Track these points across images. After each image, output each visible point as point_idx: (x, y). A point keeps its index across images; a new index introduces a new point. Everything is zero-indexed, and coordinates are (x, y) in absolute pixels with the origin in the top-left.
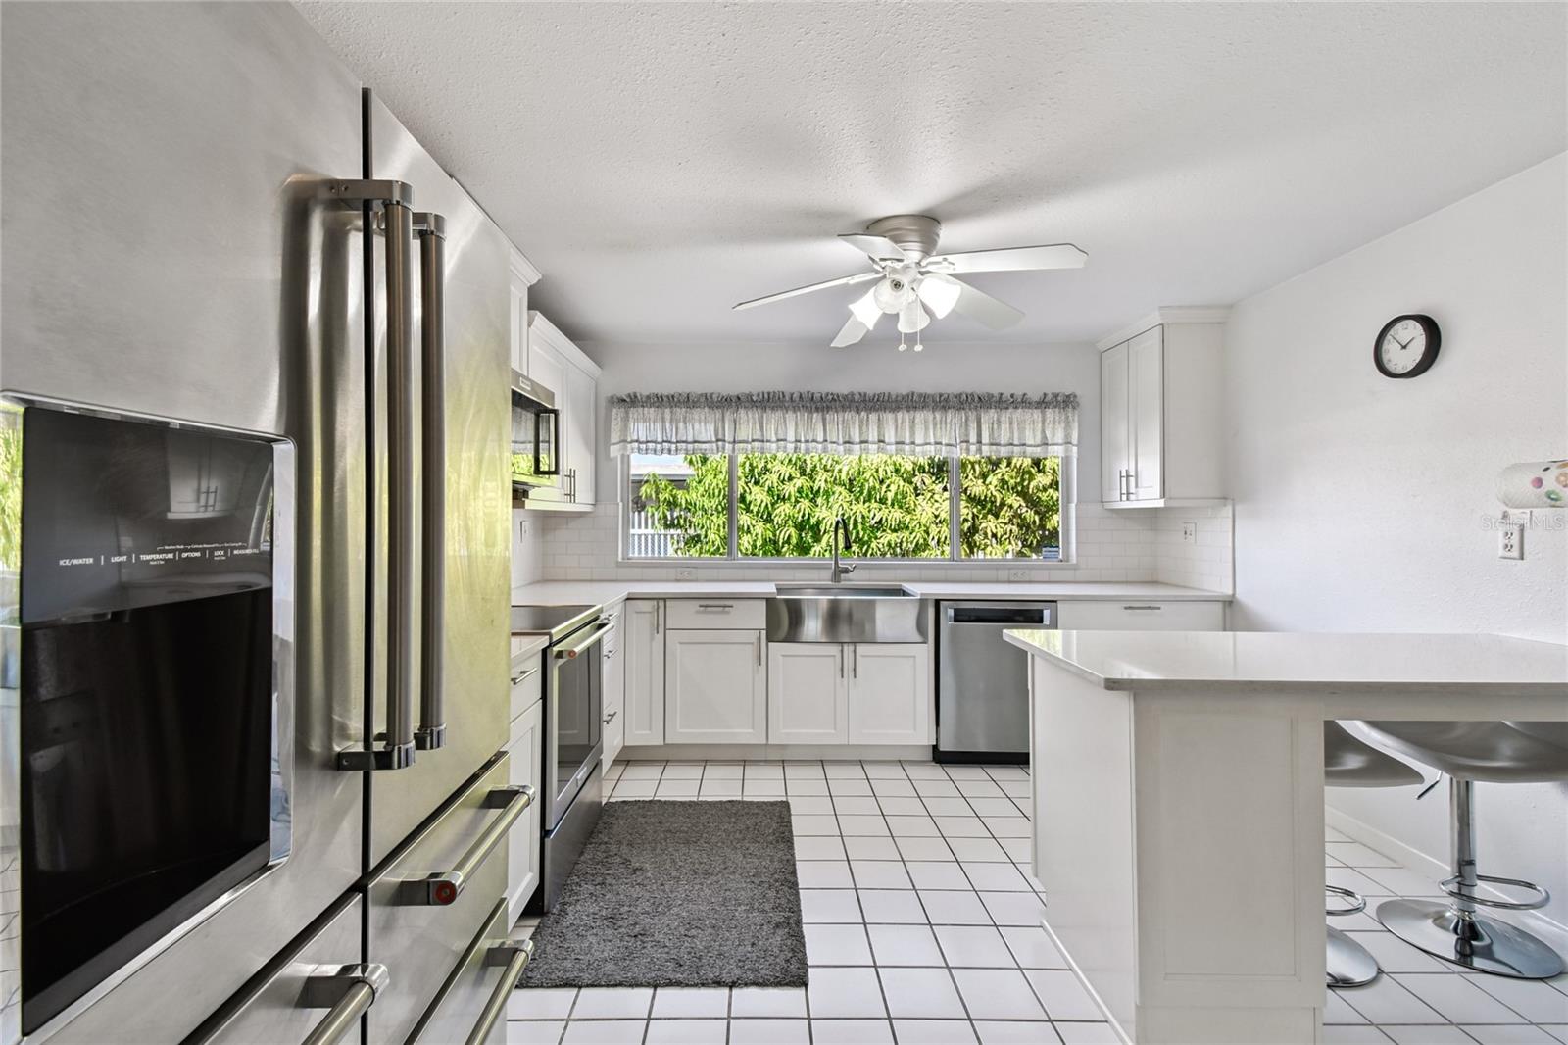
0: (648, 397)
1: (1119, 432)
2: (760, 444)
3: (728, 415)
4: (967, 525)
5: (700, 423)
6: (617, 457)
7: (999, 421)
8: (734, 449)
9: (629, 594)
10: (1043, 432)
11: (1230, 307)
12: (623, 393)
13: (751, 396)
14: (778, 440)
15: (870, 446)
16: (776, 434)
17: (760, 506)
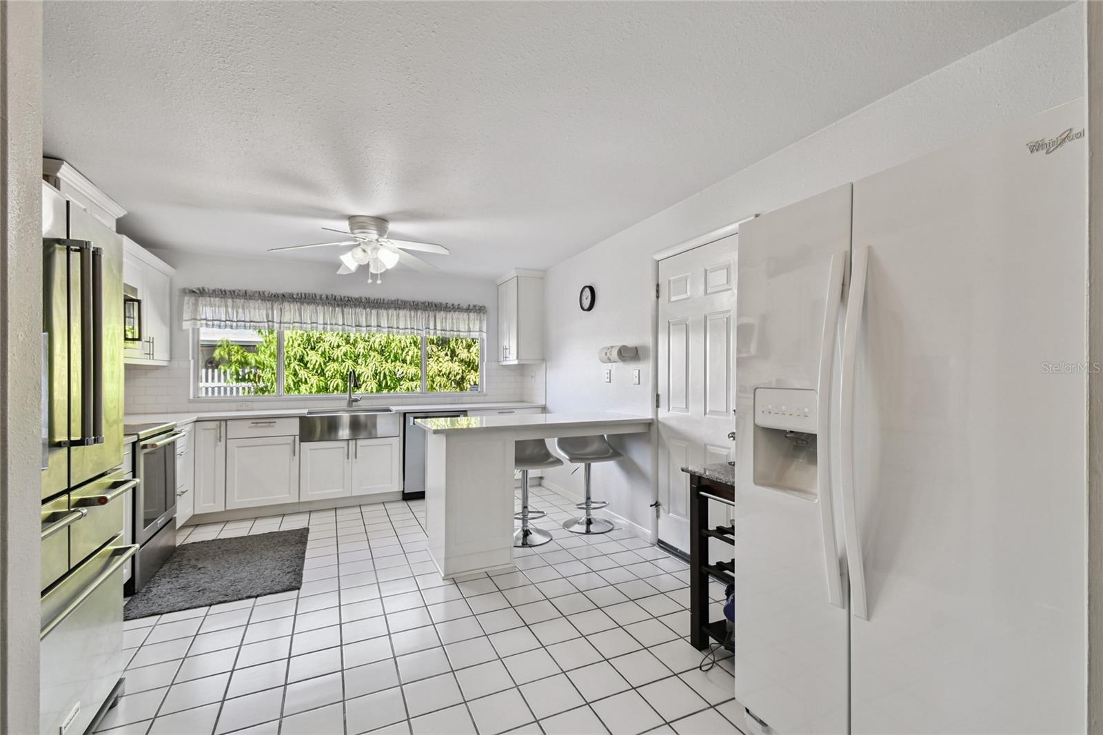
0: (214, 291)
1: (504, 326)
2: (299, 324)
3: (276, 306)
4: (458, 377)
5: (255, 309)
6: (188, 330)
7: (446, 318)
8: (280, 327)
9: (198, 418)
10: (469, 325)
11: (545, 271)
12: (194, 287)
13: (293, 295)
14: (312, 323)
15: (372, 328)
16: (311, 319)
17: (315, 364)
